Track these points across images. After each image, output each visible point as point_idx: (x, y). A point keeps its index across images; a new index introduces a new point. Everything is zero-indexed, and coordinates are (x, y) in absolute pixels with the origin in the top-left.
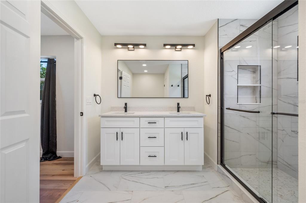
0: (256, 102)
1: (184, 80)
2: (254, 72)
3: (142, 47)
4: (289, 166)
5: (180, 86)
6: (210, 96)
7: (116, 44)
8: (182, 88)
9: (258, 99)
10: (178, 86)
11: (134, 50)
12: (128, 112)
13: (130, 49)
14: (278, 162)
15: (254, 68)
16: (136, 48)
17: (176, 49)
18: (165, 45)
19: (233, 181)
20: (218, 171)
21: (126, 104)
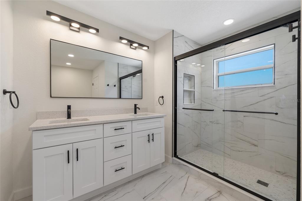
0: (191, 103)
1: (120, 80)
2: (190, 80)
3: (94, 31)
4: (209, 145)
5: (117, 86)
6: (163, 97)
7: (49, 13)
8: (119, 88)
9: (193, 101)
10: (115, 86)
11: (79, 32)
12: (72, 118)
13: (72, 28)
14: (201, 144)
15: (189, 77)
16: (83, 30)
17: (132, 47)
18: (121, 38)
19: (190, 167)
20: (173, 163)
21: (69, 107)
